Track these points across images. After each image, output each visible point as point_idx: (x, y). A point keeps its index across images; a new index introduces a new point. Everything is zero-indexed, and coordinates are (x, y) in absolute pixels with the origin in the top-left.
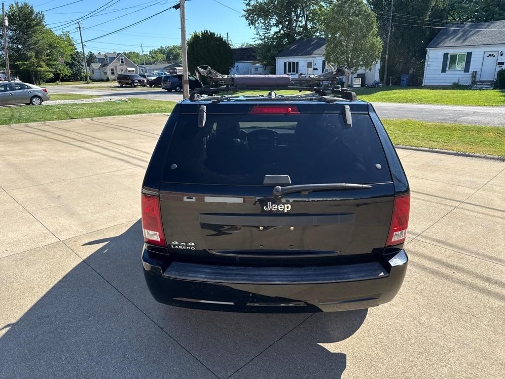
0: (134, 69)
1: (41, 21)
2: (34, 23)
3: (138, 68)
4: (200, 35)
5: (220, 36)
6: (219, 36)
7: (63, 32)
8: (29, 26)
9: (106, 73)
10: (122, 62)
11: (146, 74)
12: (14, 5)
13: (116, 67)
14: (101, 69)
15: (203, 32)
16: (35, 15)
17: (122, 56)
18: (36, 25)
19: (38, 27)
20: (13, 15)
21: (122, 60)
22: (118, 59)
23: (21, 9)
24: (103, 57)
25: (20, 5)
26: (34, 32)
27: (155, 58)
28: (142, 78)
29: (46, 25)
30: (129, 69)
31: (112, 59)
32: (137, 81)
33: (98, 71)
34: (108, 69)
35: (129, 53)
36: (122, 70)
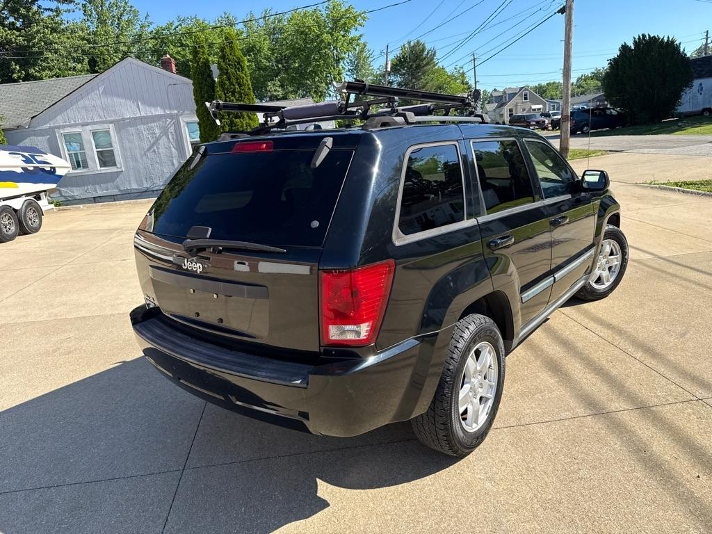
0: (541, 106)
1: (432, 59)
2: (424, 62)
3: (547, 103)
4: (631, 44)
5: (668, 40)
6: (666, 39)
7: (456, 69)
8: (418, 67)
9: (502, 115)
10: (526, 98)
11: (550, 112)
12: (407, 46)
13: (516, 106)
14: (498, 110)
15: (637, 38)
16: (426, 52)
17: (526, 89)
18: (427, 64)
19: (428, 67)
20: (403, 57)
21: (526, 95)
22: (521, 95)
23: (412, 48)
24: (501, 94)
25: (412, 44)
26: (424, 74)
27: (583, 87)
28: (542, 119)
29: (437, 63)
30: (534, 107)
31: (512, 95)
32: (534, 123)
33: (493, 113)
34: (505, 111)
35: (547, 84)
36: (524, 110)
